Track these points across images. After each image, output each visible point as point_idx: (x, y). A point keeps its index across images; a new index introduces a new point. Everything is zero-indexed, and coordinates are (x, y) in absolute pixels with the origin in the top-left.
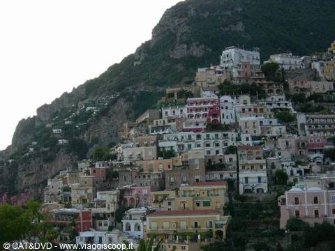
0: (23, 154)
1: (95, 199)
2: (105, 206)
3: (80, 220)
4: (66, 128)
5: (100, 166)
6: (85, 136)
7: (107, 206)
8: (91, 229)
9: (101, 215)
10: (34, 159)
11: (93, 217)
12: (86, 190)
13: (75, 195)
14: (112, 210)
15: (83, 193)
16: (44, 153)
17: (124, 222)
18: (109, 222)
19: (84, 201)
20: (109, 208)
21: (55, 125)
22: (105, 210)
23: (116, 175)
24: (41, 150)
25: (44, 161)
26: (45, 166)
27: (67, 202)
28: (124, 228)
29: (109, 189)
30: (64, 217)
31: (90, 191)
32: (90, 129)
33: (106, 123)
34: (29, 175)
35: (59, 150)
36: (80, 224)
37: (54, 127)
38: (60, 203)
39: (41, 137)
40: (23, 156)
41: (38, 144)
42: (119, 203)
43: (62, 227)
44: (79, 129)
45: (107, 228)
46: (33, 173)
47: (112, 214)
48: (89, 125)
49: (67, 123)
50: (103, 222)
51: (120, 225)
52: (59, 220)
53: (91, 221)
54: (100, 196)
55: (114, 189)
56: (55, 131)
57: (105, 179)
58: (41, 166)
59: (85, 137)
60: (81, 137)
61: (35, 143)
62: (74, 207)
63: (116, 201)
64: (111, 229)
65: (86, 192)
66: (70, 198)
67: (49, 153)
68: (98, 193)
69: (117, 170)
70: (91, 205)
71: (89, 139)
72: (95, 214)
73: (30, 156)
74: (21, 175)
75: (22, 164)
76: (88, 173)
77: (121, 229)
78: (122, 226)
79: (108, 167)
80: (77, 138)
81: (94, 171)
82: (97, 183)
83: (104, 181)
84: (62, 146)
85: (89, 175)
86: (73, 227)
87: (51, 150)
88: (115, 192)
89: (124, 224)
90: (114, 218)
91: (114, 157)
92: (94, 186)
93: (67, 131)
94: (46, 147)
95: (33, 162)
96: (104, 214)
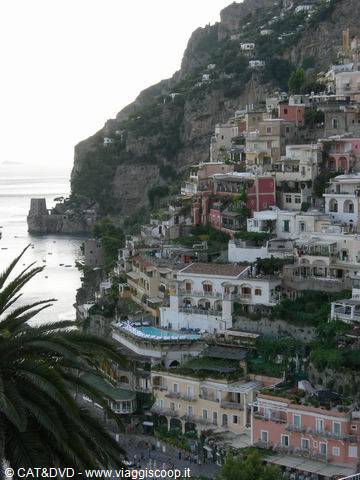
0: (193, 84)
1: (283, 158)
2: (297, 170)
3: (255, 192)
4: (261, 42)
5: (296, 102)
6: (293, 54)
7: (301, 169)
8: (274, 207)
9: (292, 185)
10: (210, 92)
11: (277, 188)
12: (269, 143)
13: (251, 151)
14: (309, 176)
15: (264, 147)
16: (226, 82)
17: (328, 197)
18: (302, 196)
19: (266, 160)
20: (303, 173)
21: (245, 37)
22: (297, 176)
23: (320, 117)
24: (221, 77)
25: (225, 96)
26: (227, 103)
27: (238, 162)
28: (327, 207)
29: (307, 141)
30: (230, 186)
31: (276, 144)
32: (301, 42)
33: (327, 33)
34: (201, 118)
35: (249, 77)
36: (254, 198)
37: (244, 39)
38: (227, 163)
39: (222, 56)
40: (193, 88)
41: (216, 68)
42: (321, 165)
43: (226, 202)
44: (283, 42)
45: (299, 206)
46: (208, 116)
47: (309, 183)
48: (299, 36)
49: (264, 32)
50: (293, 196)
51: (320, 201)
52: (223, 190)
53: (274, 194)
54: (291, 153)
55: (315, 141)
56: (244, 46)
57: (303, 124)
58: (221, 104)
59: (292, 56)
60: (286, 57)
61: (213, 66)
62: (249, 171)
63: (315, 161)
64: (305, 208)
65: (269, 146)
66: (244, 155)
67: (235, 83)
68: (288, 148)
69: (323, 110)
70: (277, 168)
71: (299, 59)
72: (282, 182)
73: (204, 87)
74: (189, 118)
75: (191, 100)
76: (275, 113)
77: (322, 209)
78: (324, 203)
79: (309, 105)
80: (279, 57)
81: (286, 111)
82: (288, 131)
83: (300, 129)
84: (254, 71)
85: (277, 117)
86: (243, 203)
87: (237, 78)
88: (315, 147)
89: (327, 201)
90: (311, 190)
91: (321, 88)
92: (282, 136)
93: (263, 47)
94: (228, 72)
95: (208, 97)
96: (297, 183)
